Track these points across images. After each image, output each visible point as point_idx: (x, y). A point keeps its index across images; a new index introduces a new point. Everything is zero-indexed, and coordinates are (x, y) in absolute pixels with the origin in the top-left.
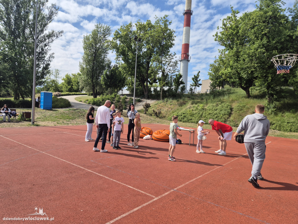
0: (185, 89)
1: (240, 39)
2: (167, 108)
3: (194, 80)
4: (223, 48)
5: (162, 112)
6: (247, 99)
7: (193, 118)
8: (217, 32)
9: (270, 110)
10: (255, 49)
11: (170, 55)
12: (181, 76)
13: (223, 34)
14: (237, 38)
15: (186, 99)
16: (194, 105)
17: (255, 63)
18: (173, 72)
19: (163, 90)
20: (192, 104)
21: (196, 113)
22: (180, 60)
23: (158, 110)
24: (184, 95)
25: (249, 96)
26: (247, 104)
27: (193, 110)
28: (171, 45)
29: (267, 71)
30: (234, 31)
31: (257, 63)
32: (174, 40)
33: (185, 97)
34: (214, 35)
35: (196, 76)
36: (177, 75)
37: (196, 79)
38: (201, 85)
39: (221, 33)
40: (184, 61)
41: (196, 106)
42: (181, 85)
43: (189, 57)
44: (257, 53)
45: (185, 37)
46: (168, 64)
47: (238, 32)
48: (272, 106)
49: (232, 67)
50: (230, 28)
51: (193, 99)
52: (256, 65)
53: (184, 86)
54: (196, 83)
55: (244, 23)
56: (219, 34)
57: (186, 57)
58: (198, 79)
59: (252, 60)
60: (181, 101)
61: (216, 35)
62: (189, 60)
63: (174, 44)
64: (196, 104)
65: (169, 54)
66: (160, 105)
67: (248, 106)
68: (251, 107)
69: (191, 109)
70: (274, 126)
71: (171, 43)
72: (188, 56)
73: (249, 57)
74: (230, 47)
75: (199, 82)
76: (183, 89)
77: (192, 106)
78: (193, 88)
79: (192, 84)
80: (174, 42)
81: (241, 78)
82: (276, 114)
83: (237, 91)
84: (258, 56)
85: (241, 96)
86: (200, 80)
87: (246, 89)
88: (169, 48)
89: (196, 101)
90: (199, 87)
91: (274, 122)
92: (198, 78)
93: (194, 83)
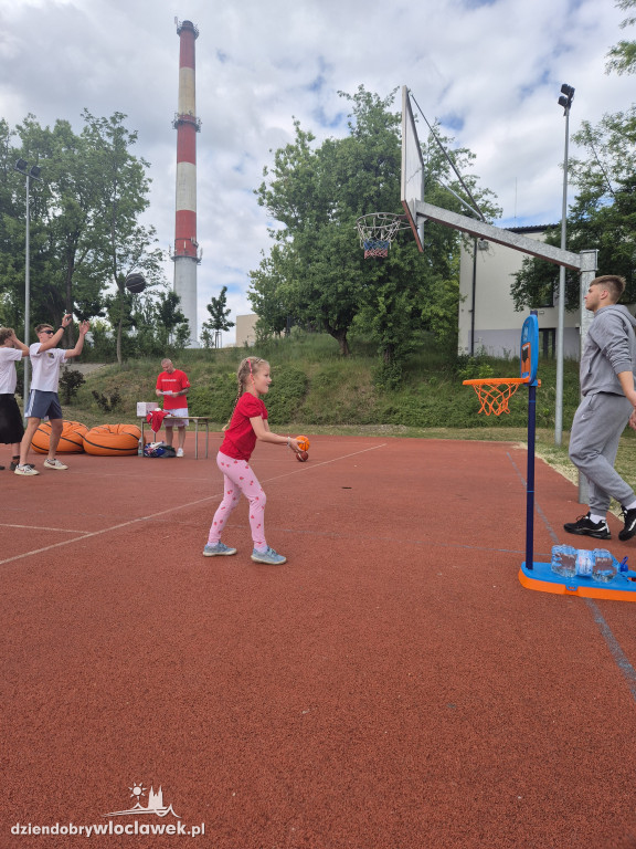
0: (189, 334)
2: (138, 387)
3: (212, 312)
4: (282, 226)
5: (123, 398)
6: (343, 358)
8: (264, 183)
9: (388, 382)
10: (349, 233)
11: (139, 231)
12: (175, 300)
13: (278, 189)
14: (312, 203)
16: (216, 375)
17: (350, 268)
19: (125, 339)
20: (211, 371)
21: (220, 397)
22: (173, 255)
23: (110, 391)
24: (188, 350)
25: (347, 350)
26: (341, 370)
27: (212, 389)
28: (141, 205)
30: (304, 183)
32: (147, 190)
33: (190, 355)
34: (258, 191)
35: (217, 299)
36: (162, 295)
37: (217, 307)
38: (232, 325)
39: (272, 185)
40: (185, 261)
41: (221, 376)
42: (178, 326)
43: (199, 249)
44: (355, 242)
45: (182, 192)
46: (135, 259)
47: (313, 188)
48: (392, 371)
49: (303, 277)
50: (294, 175)
51: (213, 360)
52: (353, 273)
53: (186, 327)
54: (218, 321)
55: (326, 167)
56: (269, 189)
57: (186, 248)
58: (224, 310)
59: (344, 261)
60: (180, 364)
61: (262, 190)
62: (198, 257)
63: (148, 202)
64: (221, 371)
65: (135, 228)
66: (115, 377)
67: (343, 373)
68: (350, 375)
69: (207, 386)
70: (397, 416)
71: (140, 199)
72: (196, 246)
73: (338, 252)
74: (297, 225)
75: (226, 317)
76: (183, 334)
77: (211, 377)
78: (212, 332)
79: (209, 323)
80: (146, 196)
81: (325, 307)
82: (400, 390)
85: (329, 352)
86: (229, 311)
87: (338, 333)
88: (136, 213)
89: (218, 364)
90: (226, 330)
91: (397, 407)
92: (225, 306)
93: (213, 319)
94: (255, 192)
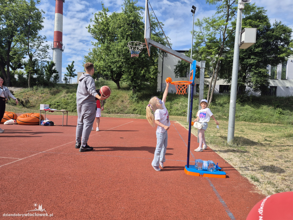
0: (59, 78)
1: (111, 36)
2: (37, 97)
3: (68, 70)
4: (97, 41)
5: (31, 101)
6: (118, 90)
7: (68, 107)
8: (90, 25)
9: (134, 99)
10: (121, 46)
11: (39, 37)
12: (53, 64)
13: (95, 27)
14: (108, 34)
15: (60, 88)
16: (69, 94)
17: (121, 58)
18: (43, 57)
19: (32, 78)
20: (67, 93)
21: (71, 102)
22: (52, 47)
23: (25, 99)
24: (58, 84)
25: (119, 88)
26: (117, 94)
27: (68, 99)
28: (40, 27)
29: (131, 66)
30: (105, 27)
31: (123, 59)
32: (43, 22)
33: (59, 86)
34: (87, 27)
35: (70, 65)
36: (48, 62)
37: (70, 69)
38: (76, 75)
39: (93, 25)
40: (57, 50)
41: (71, 95)
42: (54, 74)
43: (63, 46)
44: (123, 50)
45: (57, 24)
46: (37, 48)
47: (108, 29)
48: (135, 95)
49: (104, 60)
50: (102, 23)
51: (68, 88)
52: (123, 60)
53: (58, 75)
54: (71, 73)
55: (113, 22)
56: (92, 27)
57: (59, 46)
58: (73, 70)
59: (119, 56)
60: (55, 89)
61: (89, 27)
62: (63, 49)
63: (43, 27)
64: (71, 93)
65: (38, 36)
66: (27, 93)
67: (118, 96)
68: (121, 96)
69: (66, 98)
70: (137, 111)
71: (40, 25)
72: (62, 45)
73: (117, 53)
74: (102, 41)
75: (74, 73)
76: (57, 78)
77: (67, 95)
78: (68, 77)
79: (67, 74)
80: (42, 24)
81: (112, 72)
82: (138, 102)
83: (110, 83)
84: (124, 52)
85: (113, 88)
86: (75, 70)
87: (117, 81)
88: (38, 30)
89: (71, 90)
90: (74, 77)
91: (137, 108)
92: (73, 68)
93: (69, 73)
94: (86, 28)
